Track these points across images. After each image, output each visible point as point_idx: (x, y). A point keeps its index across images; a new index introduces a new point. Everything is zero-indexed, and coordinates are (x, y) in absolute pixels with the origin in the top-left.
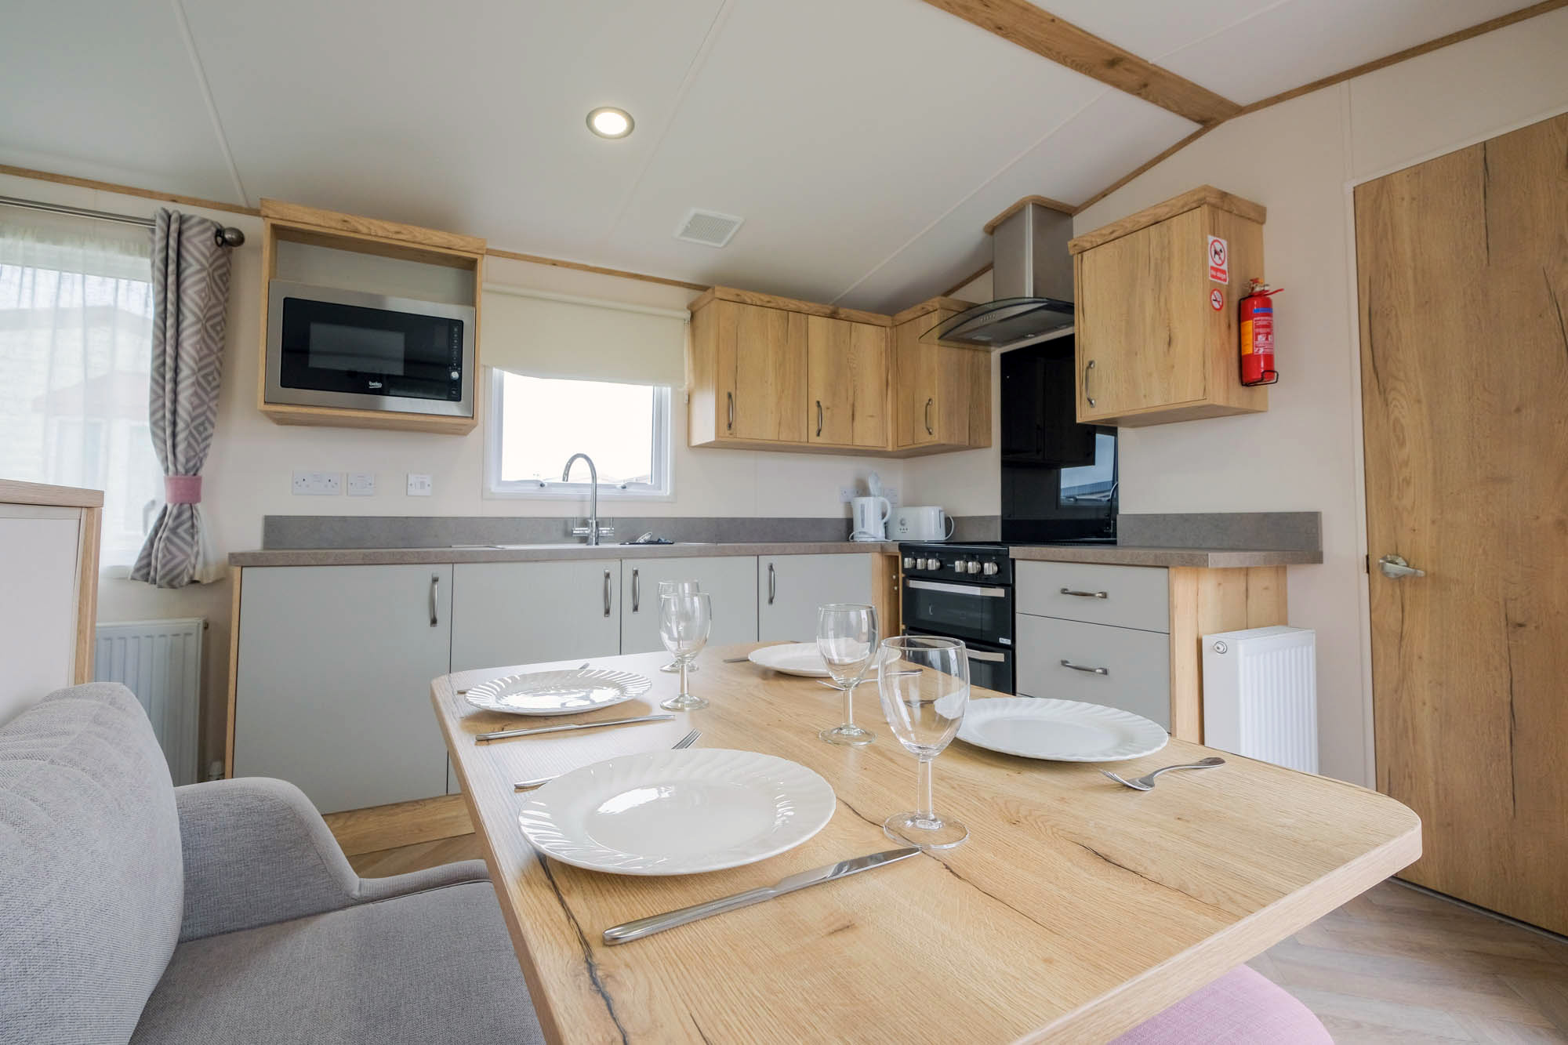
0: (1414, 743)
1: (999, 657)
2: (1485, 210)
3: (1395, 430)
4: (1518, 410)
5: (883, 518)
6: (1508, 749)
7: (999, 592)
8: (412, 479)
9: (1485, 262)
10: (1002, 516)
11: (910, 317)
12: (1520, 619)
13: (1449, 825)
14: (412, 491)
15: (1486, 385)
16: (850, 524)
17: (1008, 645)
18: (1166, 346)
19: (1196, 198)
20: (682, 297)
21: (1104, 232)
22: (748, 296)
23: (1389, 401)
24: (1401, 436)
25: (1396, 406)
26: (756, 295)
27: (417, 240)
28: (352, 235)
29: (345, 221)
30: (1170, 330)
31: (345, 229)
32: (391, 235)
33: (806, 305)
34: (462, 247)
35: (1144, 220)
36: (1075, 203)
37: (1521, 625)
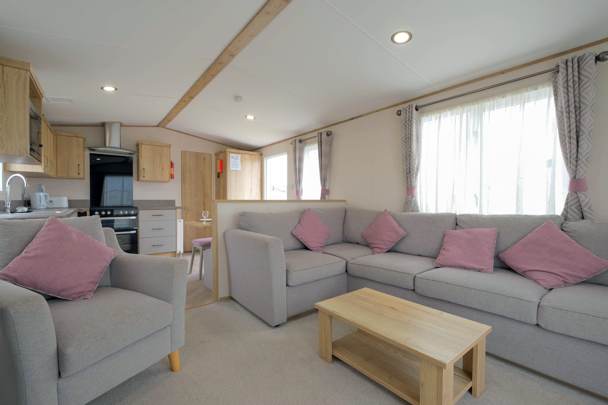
1: (135, 232)
5: (45, 200)
7: (134, 218)
10: (90, 200)
11: (67, 135)
18: (162, 170)
19: (169, 145)
23: (185, 184)
24: (187, 189)
30: (163, 167)
35: (158, 145)
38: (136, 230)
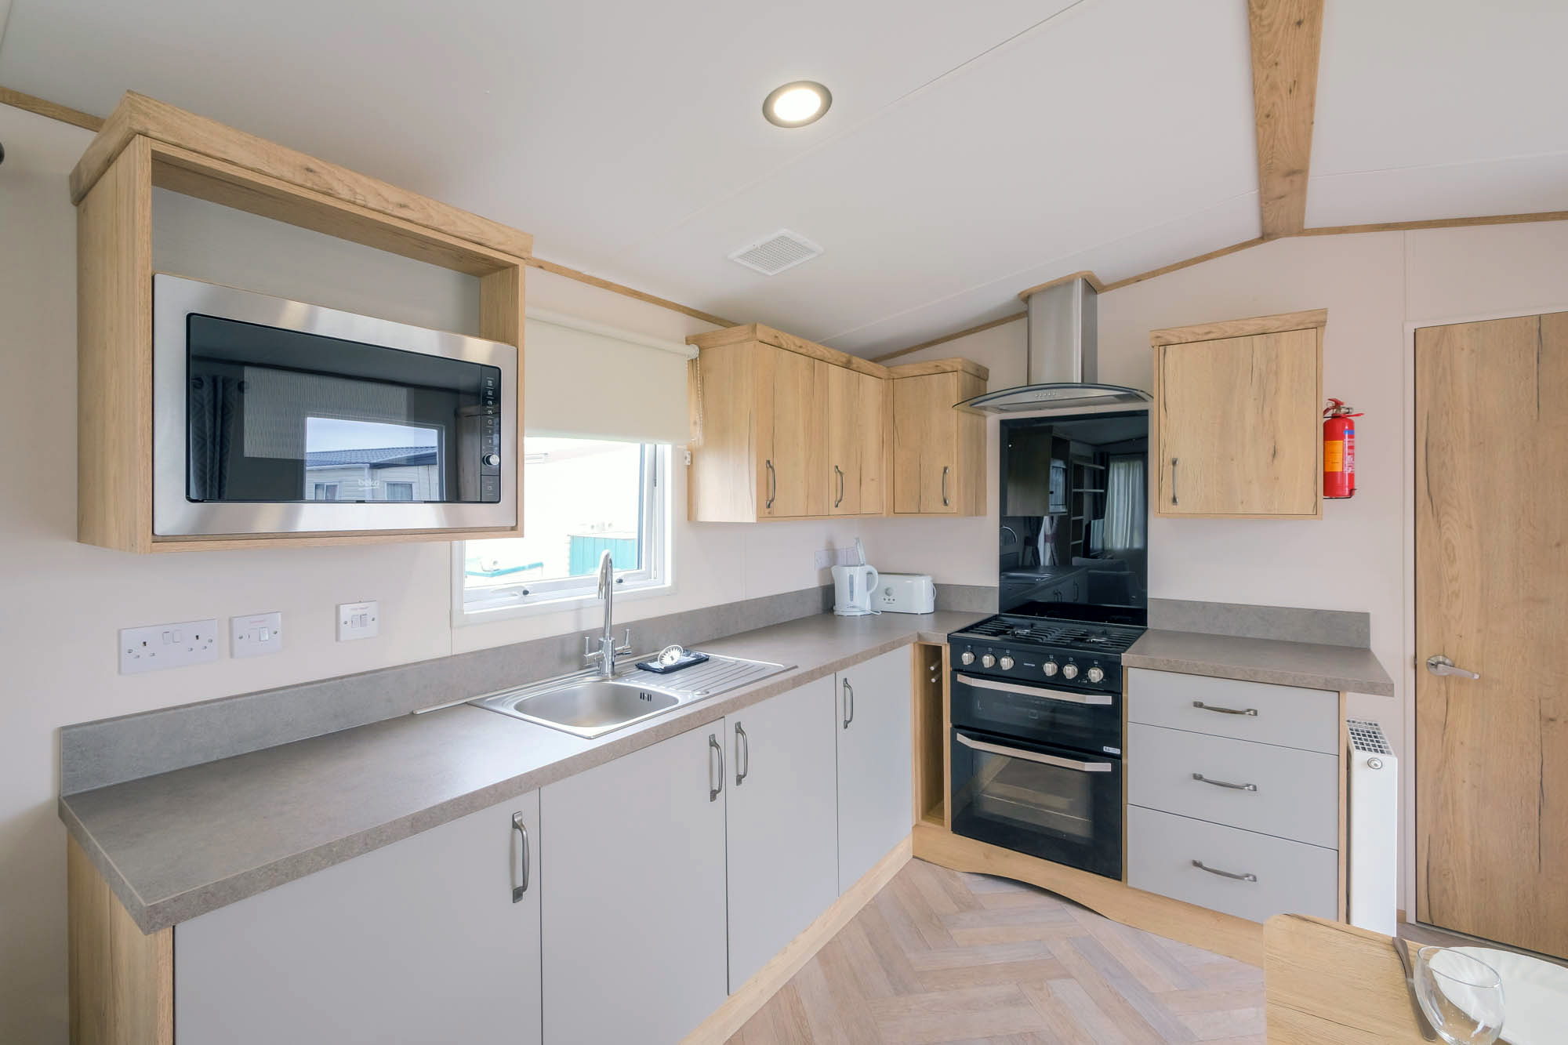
0: (1453, 814)
1: (1105, 767)
2: (1538, 373)
3: (1446, 549)
4: (1558, 545)
5: (868, 589)
6: (1537, 820)
7: (1107, 700)
8: (346, 612)
9: (1535, 418)
10: (1000, 587)
11: (916, 373)
12: (1552, 715)
13: (1482, 880)
14: (346, 632)
15: (1531, 521)
16: (828, 594)
17: (1117, 755)
18: (1271, 457)
19: (1314, 319)
20: (681, 325)
21: (1197, 330)
22: (787, 339)
23: (1442, 523)
24: (1452, 555)
25: (1448, 529)
26: (791, 337)
27: (435, 223)
28: (320, 198)
29: (309, 170)
30: (1275, 443)
31: (309, 185)
32: (390, 209)
33: (829, 352)
34: (499, 244)
35: (1250, 328)
36: (1105, 283)
37: (1552, 720)
38: (1116, 760)
